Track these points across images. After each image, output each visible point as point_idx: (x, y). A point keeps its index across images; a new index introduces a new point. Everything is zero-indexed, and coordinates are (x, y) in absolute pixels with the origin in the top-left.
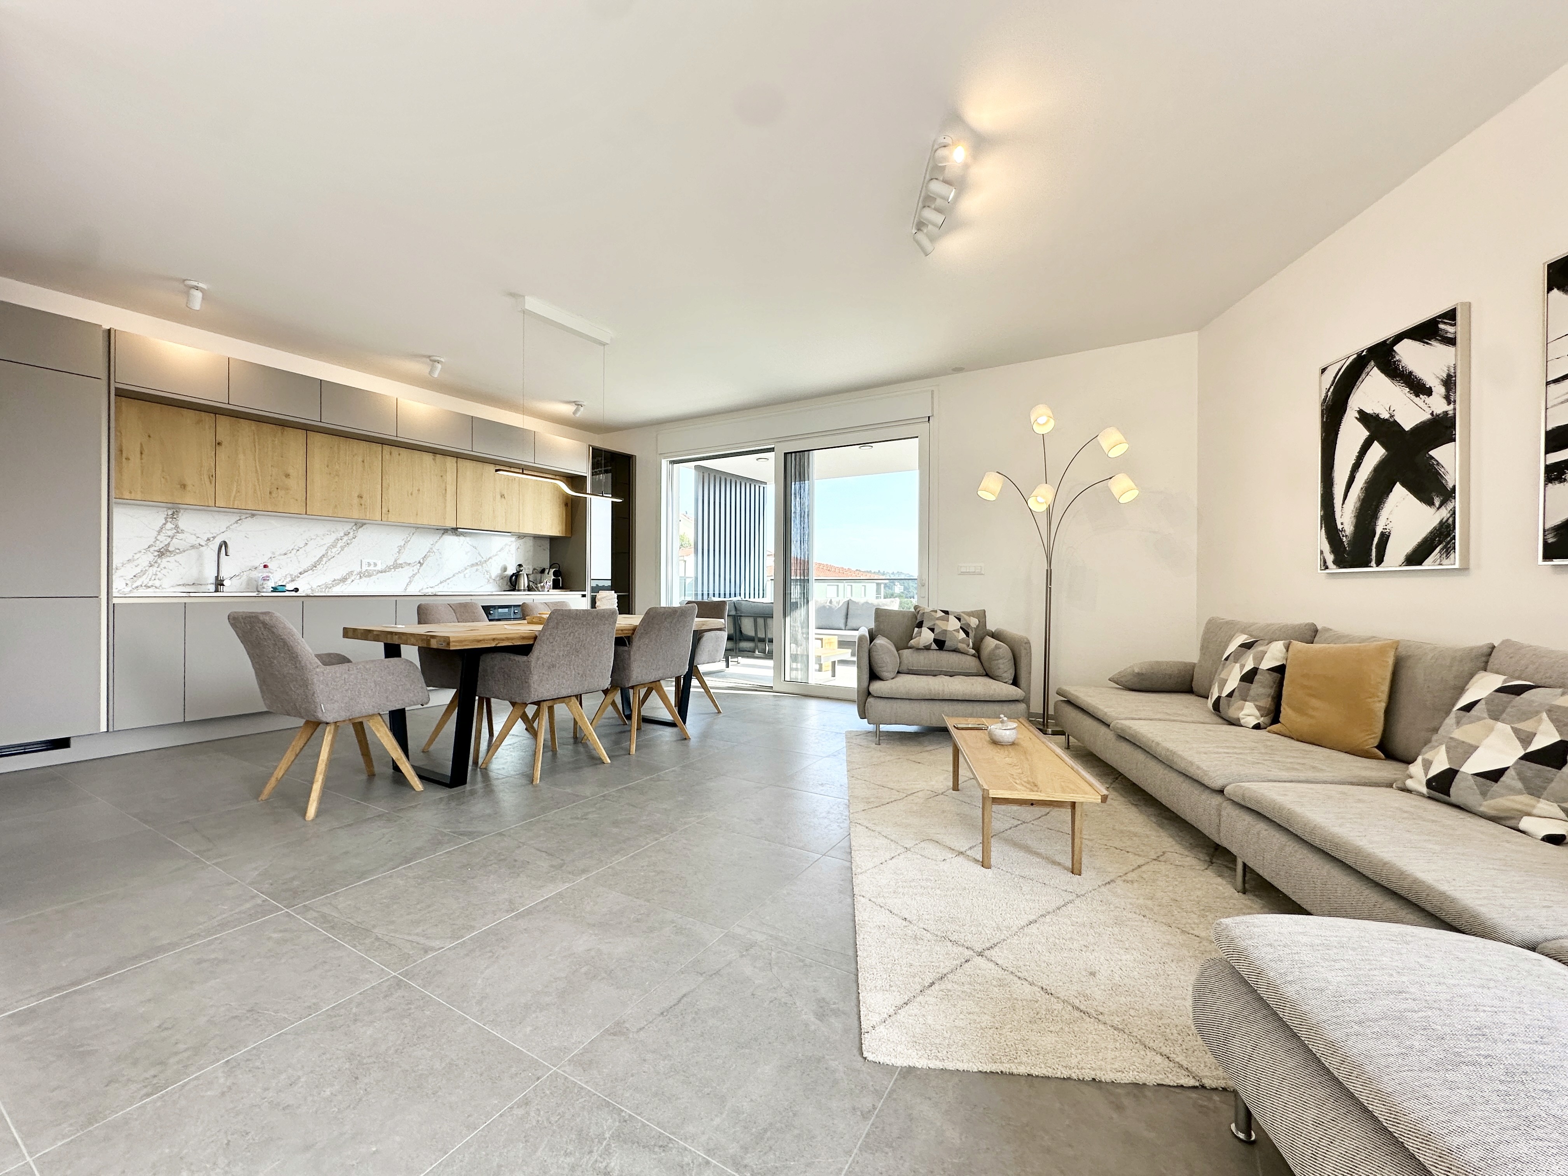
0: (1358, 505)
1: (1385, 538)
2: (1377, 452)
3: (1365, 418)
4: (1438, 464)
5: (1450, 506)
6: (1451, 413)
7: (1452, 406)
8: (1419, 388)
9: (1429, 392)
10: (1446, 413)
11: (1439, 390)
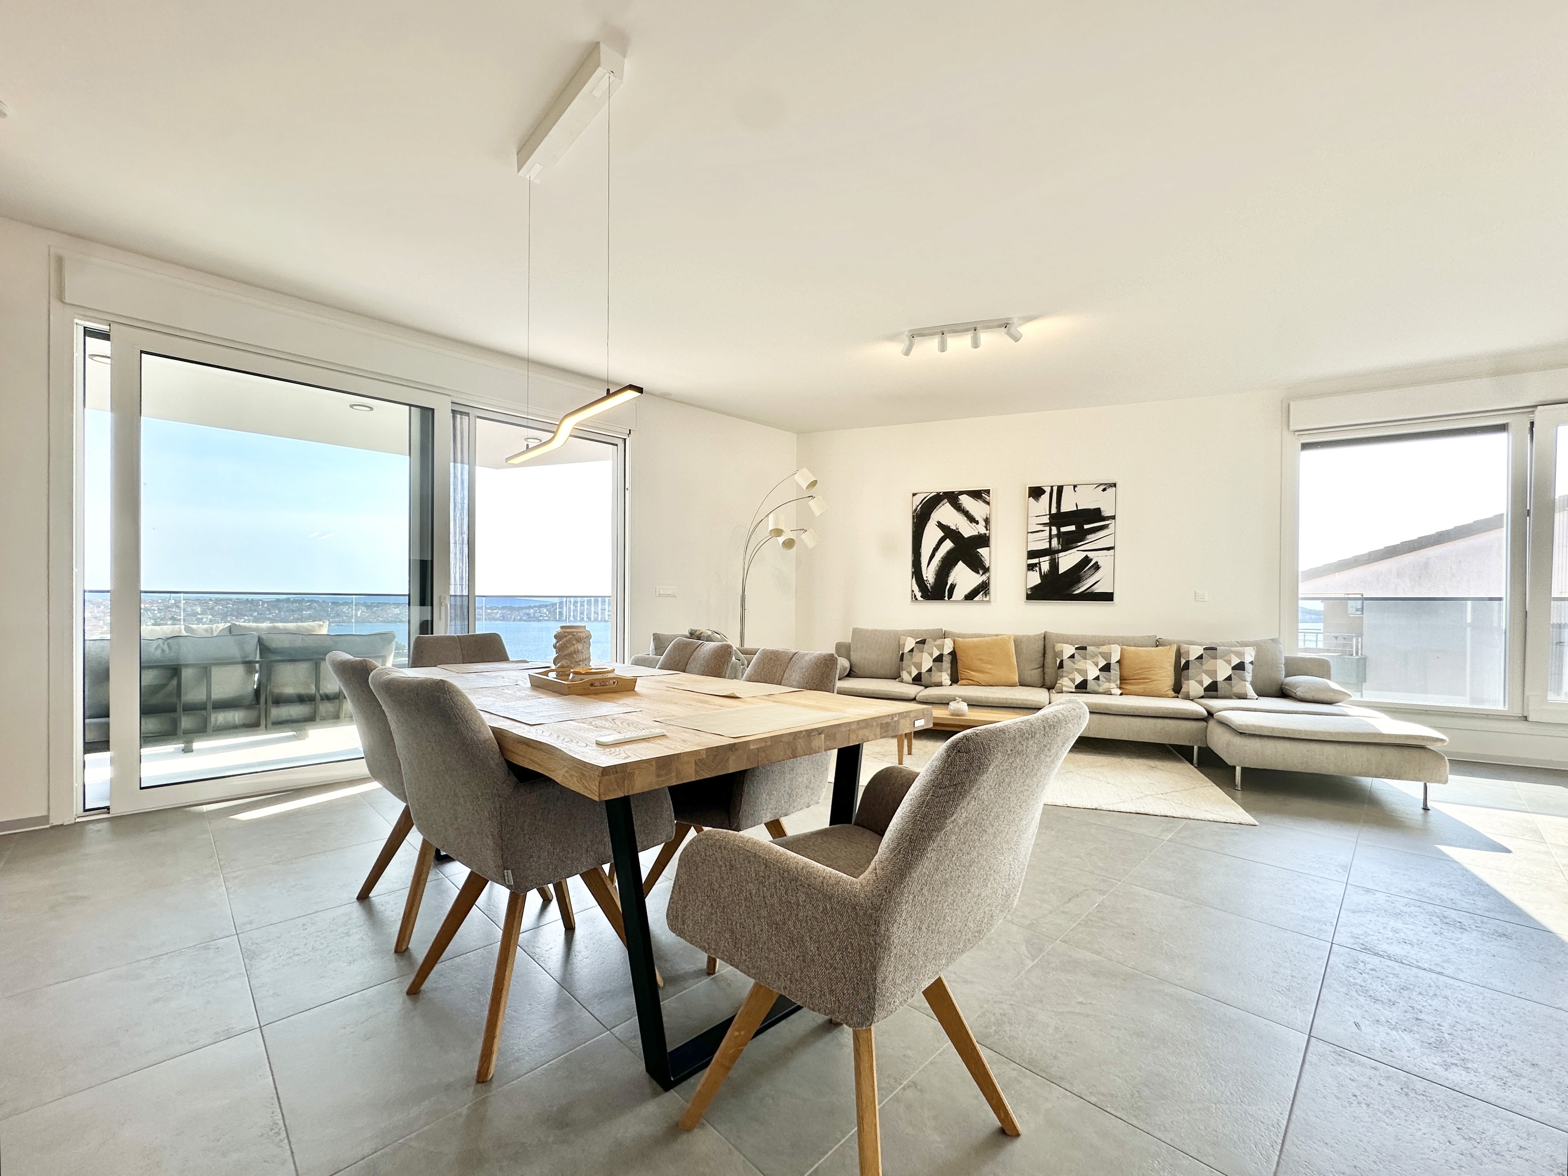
0: (937, 568)
1: (953, 587)
2: (948, 545)
3: (940, 525)
4: (981, 556)
5: (987, 575)
6: (988, 535)
7: (988, 532)
8: (972, 519)
9: (977, 523)
10: (985, 534)
11: (982, 523)
